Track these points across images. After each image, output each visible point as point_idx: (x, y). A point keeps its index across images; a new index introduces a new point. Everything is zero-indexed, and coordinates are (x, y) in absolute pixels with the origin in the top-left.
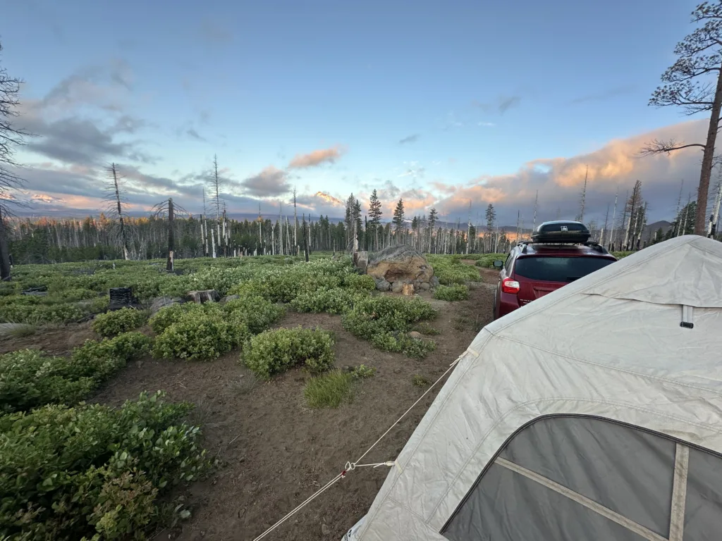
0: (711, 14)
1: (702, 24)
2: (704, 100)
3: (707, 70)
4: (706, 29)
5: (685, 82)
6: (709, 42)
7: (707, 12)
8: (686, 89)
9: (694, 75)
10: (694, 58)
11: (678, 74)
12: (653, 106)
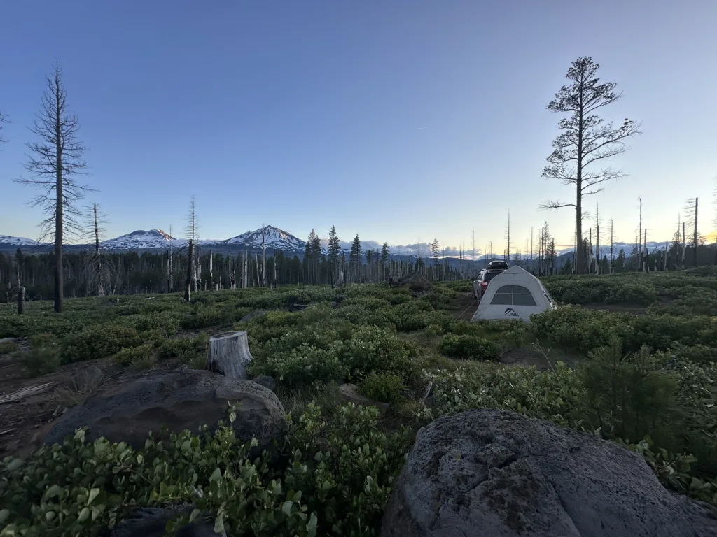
0: (569, 126)
1: (564, 131)
2: (572, 177)
3: (571, 159)
4: (567, 135)
5: (560, 165)
6: (570, 143)
7: (566, 124)
8: (561, 169)
9: (565, 160)
10: (563, 150)
11: (556, 159)
12: (544, 177)
